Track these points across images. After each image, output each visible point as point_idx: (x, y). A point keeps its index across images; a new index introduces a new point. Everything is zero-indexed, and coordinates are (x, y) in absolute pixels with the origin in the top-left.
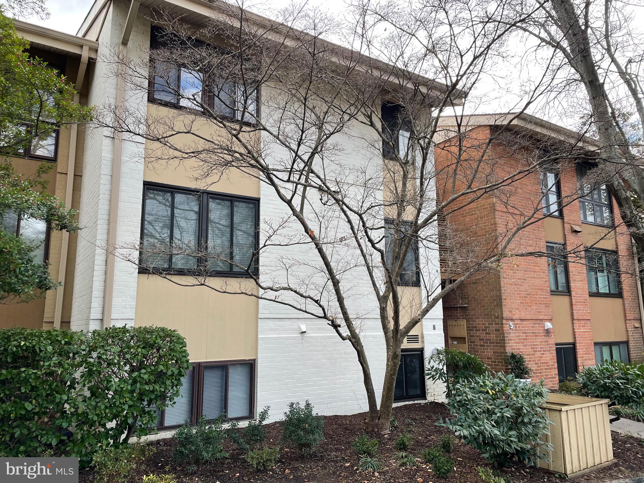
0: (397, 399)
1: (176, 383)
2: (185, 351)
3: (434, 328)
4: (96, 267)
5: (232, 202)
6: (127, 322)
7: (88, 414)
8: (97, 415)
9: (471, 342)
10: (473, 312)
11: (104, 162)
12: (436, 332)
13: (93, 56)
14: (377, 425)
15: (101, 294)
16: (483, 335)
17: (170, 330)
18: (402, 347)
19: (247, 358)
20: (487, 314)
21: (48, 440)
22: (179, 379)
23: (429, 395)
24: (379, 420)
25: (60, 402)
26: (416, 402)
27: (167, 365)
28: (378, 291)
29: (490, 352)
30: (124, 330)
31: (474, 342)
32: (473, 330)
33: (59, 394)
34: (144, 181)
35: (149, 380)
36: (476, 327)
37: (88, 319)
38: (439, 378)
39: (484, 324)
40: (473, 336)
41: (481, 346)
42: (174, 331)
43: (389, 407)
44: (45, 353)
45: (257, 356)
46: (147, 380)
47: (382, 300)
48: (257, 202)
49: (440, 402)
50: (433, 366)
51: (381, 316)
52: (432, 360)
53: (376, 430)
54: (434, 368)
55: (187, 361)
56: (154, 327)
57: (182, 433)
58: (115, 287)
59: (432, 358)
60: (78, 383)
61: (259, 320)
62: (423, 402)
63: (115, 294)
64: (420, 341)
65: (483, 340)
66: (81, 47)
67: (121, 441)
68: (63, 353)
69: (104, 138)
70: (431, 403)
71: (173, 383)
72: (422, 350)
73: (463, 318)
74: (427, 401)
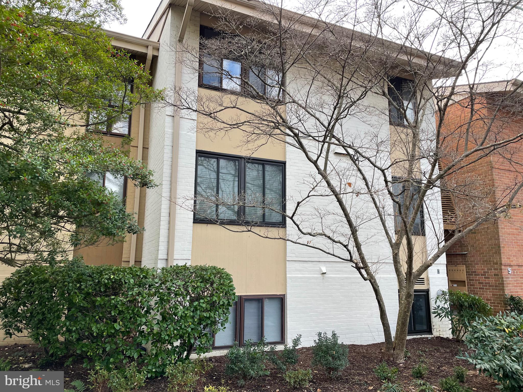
0: (410, 333)
1: (226, 311)
2: (232, 286)
3: (438, 272)
4: (162, 218)
5: (263, 165)
6: (186, 261)
7: (161, 335)
8: (168, 335)
9: (471, 285)
10: (472, 259)
11: (167, 136)
12: (439, 275)
13: (156, 54)
14: (393, 355)
15: (166, 240)
16: (482, 279)
17: (220, 268)
18: (415, 288)
19: (278, 293)
20: (486, 261)
21: (131, 353)
22: (228, 309)
23: (435, 330)
24: (394, 350)
25: (140, 324)
26: (423, 336)
27: (219, 297)
28: (390, 238)
29: (489, 294)
30: (185, 268)
31: (473, 285)
32: (472, 275)
33: (140, 317)
34: (196, 150)
35: (206, 309)
36: (475, 272)
37: (156, 259)
38: (445, 316)
39: (483, 269)
40: (473, 280)
41: (480, 288)
42: (223, 269)
43: (403, 339)
44: (129, 285)
45: (286, 292)
46: (205, 308)
47: (395, 247)
48: (283, 165)
49: (445, 336)
50: (439, 306)
51: (394, 260)
52: (438, 300)
53: (392, 359)
54: (440, 307)
55: (234, 294)
56: (207, 266)
57: (233, 353)
58: (176, 234)
59: (437, 298)
60: (153, 310)
61: (287, 262)
62: (429, 336)
63: (176, 239)
64: (425, 283)
65: (483, 283)
66: (147, 47)
67: (184, 357)
68: (142, 285)
69: (167, 117)
70: (437, 338)
71: (223, 311)
72: (427, 291)
73: (462, 264)
74: (433, 336)
